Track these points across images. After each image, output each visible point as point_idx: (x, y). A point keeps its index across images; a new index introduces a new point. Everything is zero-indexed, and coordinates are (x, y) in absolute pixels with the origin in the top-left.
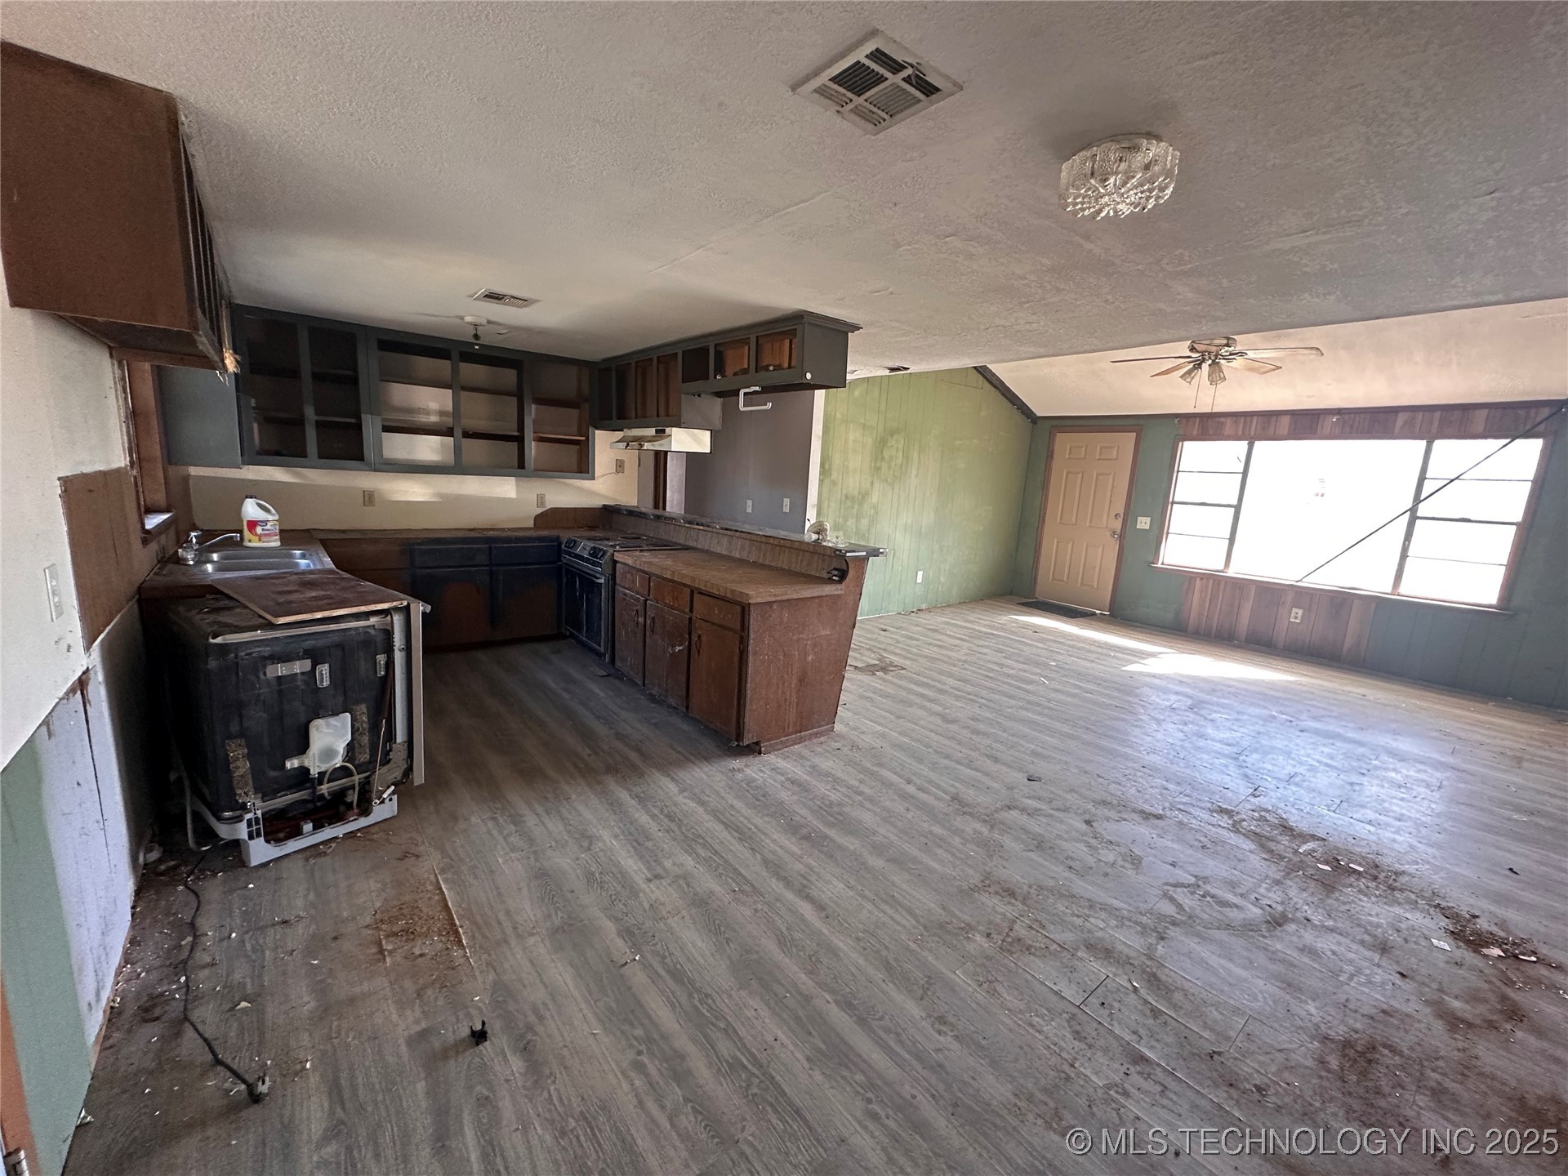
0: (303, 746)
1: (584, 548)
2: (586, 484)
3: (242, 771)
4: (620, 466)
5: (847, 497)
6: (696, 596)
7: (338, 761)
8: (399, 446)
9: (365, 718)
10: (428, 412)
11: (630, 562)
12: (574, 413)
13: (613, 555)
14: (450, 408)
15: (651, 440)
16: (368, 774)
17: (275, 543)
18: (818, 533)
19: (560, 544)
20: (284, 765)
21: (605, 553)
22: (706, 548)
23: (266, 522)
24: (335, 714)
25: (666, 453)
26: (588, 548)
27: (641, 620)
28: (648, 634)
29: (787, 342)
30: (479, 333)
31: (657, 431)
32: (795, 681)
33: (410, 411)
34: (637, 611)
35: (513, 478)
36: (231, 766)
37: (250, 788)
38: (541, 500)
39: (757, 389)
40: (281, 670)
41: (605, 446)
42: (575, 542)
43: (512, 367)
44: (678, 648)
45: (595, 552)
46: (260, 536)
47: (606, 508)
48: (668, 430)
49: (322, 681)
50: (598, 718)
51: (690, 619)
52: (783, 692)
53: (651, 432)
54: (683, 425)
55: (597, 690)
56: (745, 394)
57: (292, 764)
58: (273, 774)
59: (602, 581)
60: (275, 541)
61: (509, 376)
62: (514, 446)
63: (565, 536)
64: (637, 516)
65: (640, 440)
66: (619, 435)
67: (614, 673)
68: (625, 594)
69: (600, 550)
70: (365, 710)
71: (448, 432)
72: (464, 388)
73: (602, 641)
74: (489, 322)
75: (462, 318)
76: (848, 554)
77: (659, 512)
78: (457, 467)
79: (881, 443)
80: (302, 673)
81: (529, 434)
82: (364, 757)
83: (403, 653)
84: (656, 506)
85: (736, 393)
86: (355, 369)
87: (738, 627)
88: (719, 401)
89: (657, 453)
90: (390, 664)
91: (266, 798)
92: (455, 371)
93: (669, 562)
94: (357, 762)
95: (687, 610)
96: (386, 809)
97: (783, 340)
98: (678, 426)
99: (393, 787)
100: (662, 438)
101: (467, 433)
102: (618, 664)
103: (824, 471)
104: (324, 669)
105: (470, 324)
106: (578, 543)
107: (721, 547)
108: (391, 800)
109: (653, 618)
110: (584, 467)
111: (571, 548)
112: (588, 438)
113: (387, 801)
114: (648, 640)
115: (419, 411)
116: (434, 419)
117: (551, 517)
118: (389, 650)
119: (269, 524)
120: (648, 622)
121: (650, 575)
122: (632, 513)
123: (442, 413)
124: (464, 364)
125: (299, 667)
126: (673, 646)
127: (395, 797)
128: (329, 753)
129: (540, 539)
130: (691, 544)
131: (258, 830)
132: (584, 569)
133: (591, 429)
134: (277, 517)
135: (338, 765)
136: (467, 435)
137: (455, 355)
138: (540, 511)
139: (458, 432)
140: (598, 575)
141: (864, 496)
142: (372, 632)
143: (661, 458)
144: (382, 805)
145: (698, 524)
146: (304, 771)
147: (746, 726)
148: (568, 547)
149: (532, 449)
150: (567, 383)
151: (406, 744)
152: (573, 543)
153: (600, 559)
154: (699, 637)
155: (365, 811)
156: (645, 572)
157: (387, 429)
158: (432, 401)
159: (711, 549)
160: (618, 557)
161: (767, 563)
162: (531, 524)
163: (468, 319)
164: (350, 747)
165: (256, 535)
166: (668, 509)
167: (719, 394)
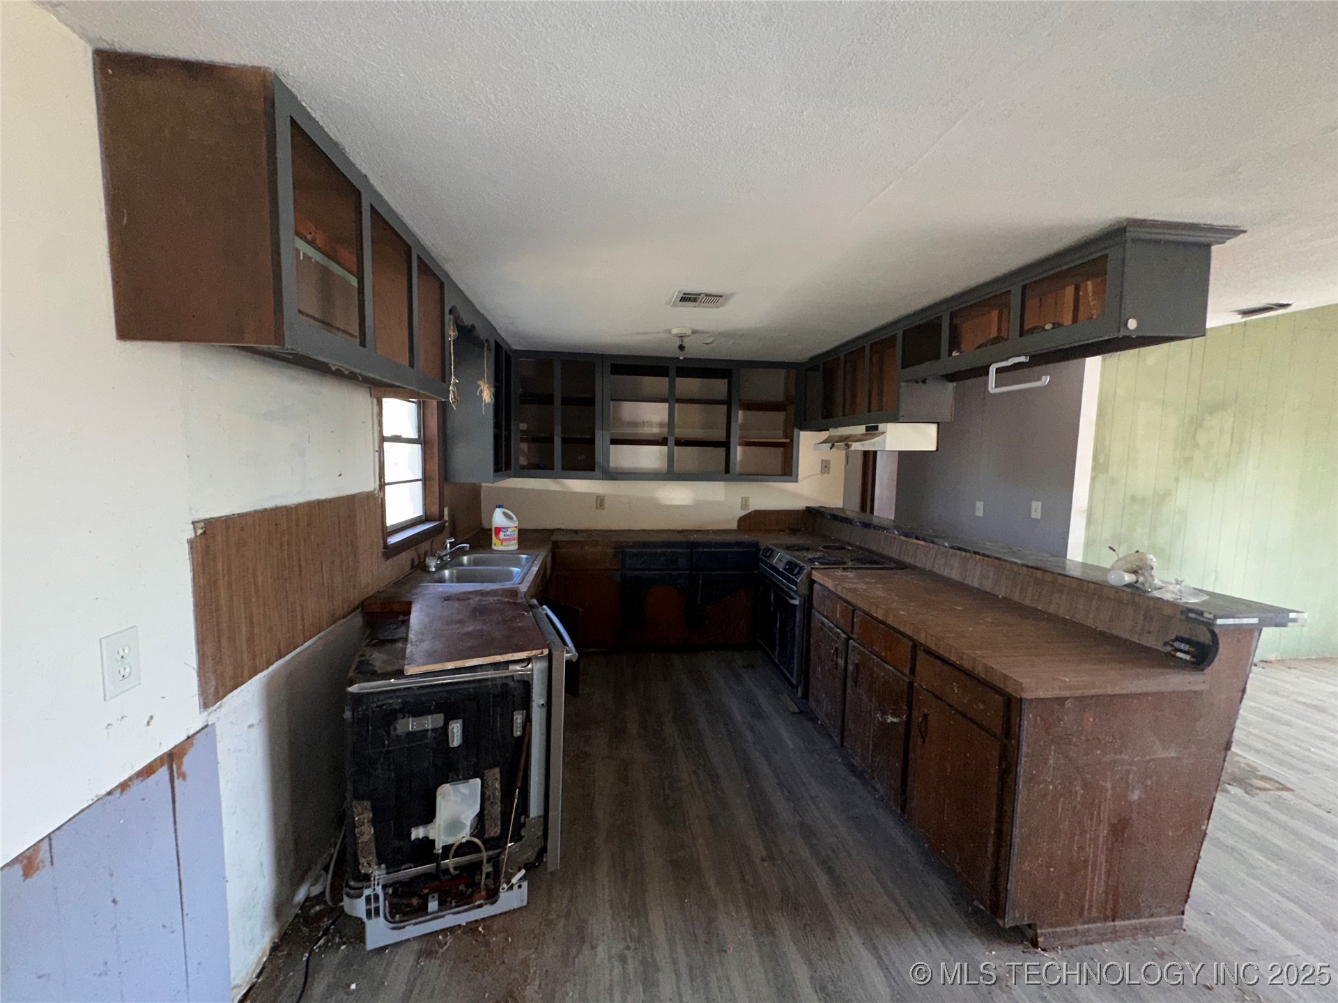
0: (429, 815)
1: (780, 559)
2: (789, 486)
3: (365, 838)
4: (825, 466)
5: (1133, 499)
6: (921, 655)
7: (464, 835)
8: (624, 456)
9: (498, 785)
10: (650, 424)
11: (830, 584)
12: (780, 416)
13: (811, 574)
14: (666, 420)
15: (859, 439)
16: (498, 851)
17: (513, 546)
18: (1135, 572)
19: (759, 550)
20: (409, 834)
21: (801, 569)
22: (928, 567)
23: (507, 529)
24: (467, 778)
25: (875, 453)
26: (785, 561)
27: (841, 662)
28: (849, 683)
29: (1069, 291)
30: (684, 344)
31: (868, 429)
32: (1104, 831)
33: (635, 424)
34: (836, 649)
35: (723, 483)
36: (357, 830)
37: (373, 858)
38: (745, 503)
39: (1023, 359)
40: (412, 725)
41: (809, 445)
42: (772, 551)
43: (723, 377)
44: (890, 719)
45: (791, 566)
46: (502, 541)
47: (809, 510)
48: (881, 426)
49: (453, 741)
50: (781, 785)
51: (911, 685)
52: (1081, 848)
53: (860, 429)
54: (901, 420)
55: (785, 735)
56: (998, 371)
57: (418, 833)
58: (397, 843)
59: (796, 602)
60: (513, 545)
61: (719, 387)
62: (722, 451)
63: (765, 541)
64: (841, 521)
65: (846, 440)
66: (824, 435)
67: (806, 714)
68: (823, 623)
69: (797, 565)
70: (498, 776)
71: (662, 442)
72: (679, 401)
73: (795, 669)
74: (694, 332)
75: (670, 332)
76: (1219, 622)
77: (865, 517)
78: (672, 474)
79: (1195, 424)
80: (433, 730)
81: (734, 439)
82: (494, 831)
83: (544, 710)
84: (863, 507)
85: (984, 371)
86: (593, 392)
87: (999, 731)
88: (951, 386)
89: (866, 453)
90: (528, 720)
91: (391, 870)
92: (672, 386)
93: (879, 592)
94: (486, 836)
95: (907, 671)
96: (513, 897)
97: (1064, 288)
98: (895, 419)
99: (523, 872)
100: (874, 436)
101: (680, 441)
102: (812, 704)
103: (1099, 466)
104: (456, 728)
105: (676, 336)
106: (774, 554)
107: (952, 569)
108: (520, 886)
109: (857, 666)
110: (787, 470)
111: (768, 557)
112: (792, 440)
113: (515, 887)
114: (849, 691)
115: (643, 424)
116: (656, 430)
117: (754, 520)
118: (526, 704)
119: (509, 530)
120: (851, 668)
121: (855, 608)
122: (835, 517)
123: (661, 425)
124: (682, 379)
125: (430, 722)
126: (884, 713)
127: (525, 884)
128: (455, 825)
129: (738, 544)
130: (908, 559)
131: (377, 910)
132: (778, 583)
133: (796, 431)
134: (516, 524)
135: (464, 840)
136: (679, 443)
137: (672, 372)
138: (743, 513)
139: (671, 441)
140: (793, 594)
141: (1162, 497)
142: (512, 684)
143: (869, 458)
144: (510, 892)
145: (917, 538)
146: (428, 843)
147: (1010, 897)
148: (765, 556)
149: (739, 452)
150: (774, 387)
151: (542, 820)
152: (770, 552)
153: (795, 575)
154: (925, 716)
155: (492, 896)
156: (848, 602)
157: (615, 442)
158: (652, 415)
159: (936, 570)
160: (816, 576)
161: (1028, 602)
162: (734, 526)
163: (675, 331)
164: (480, 816)
165: (500, 540)
166: (875, 514)
167: (951, 377)
